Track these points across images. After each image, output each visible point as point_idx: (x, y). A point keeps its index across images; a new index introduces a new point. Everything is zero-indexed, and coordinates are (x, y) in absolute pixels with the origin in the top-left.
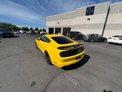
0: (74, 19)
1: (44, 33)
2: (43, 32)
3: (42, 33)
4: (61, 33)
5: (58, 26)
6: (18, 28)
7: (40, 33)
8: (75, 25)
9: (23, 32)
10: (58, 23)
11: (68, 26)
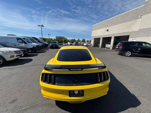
0: (139, 20)
1: (88, 45)
2: (87, 43)
3: (86, 45)
4: (110, 44)
5: (107, 34)
6: (68, 40)
7: (84, 45)
8: (139, 30)
9: (70, 44)
10: (108, 30)
11: (124, 33)
